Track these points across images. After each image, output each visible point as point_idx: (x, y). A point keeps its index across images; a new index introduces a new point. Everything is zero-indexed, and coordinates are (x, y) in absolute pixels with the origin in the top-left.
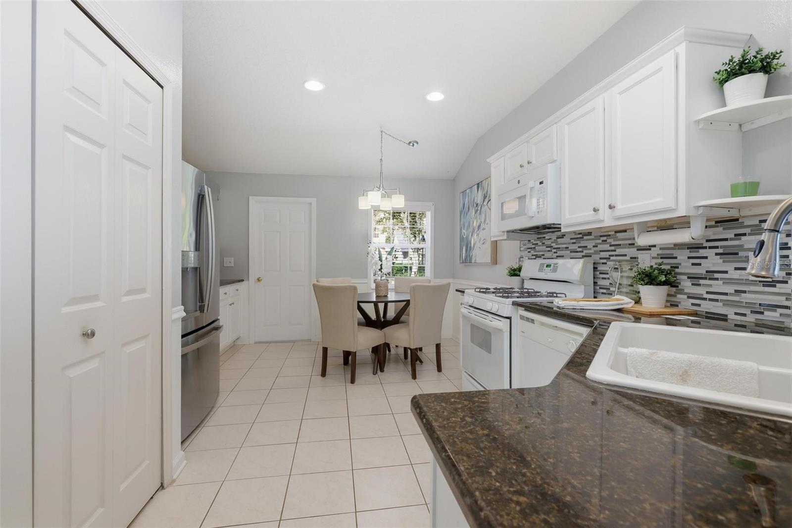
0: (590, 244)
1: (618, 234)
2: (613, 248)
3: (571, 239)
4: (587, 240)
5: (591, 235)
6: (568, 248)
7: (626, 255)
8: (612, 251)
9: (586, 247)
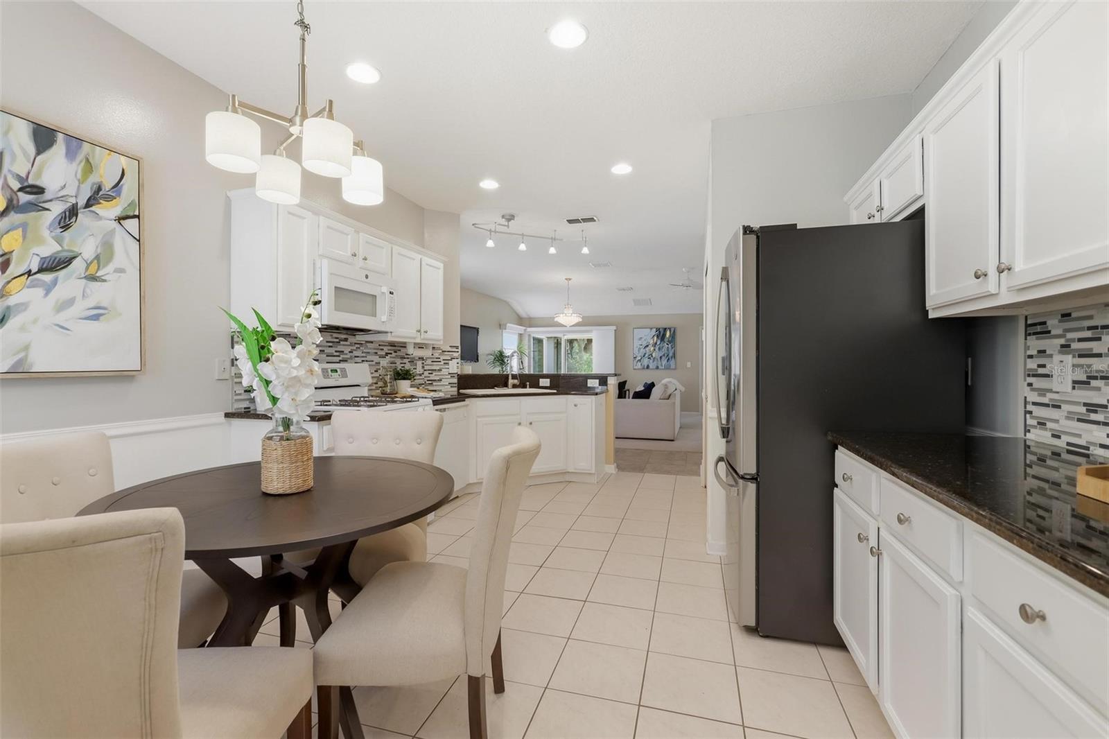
0: (347, 350)
1: (368, 344)
2: (364, 355)
3: (327, 342)
4: (344, 345)
5: (347, 341)
6: (324, 351)
7: (373, 361)
8: (363, 357)
9: (343, 352)
